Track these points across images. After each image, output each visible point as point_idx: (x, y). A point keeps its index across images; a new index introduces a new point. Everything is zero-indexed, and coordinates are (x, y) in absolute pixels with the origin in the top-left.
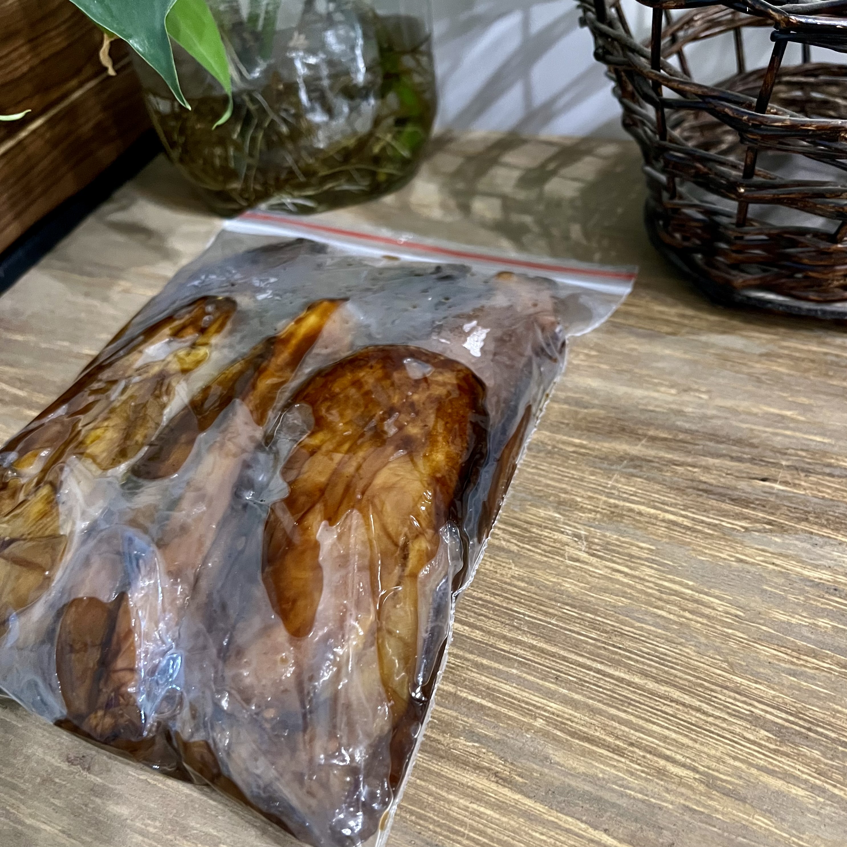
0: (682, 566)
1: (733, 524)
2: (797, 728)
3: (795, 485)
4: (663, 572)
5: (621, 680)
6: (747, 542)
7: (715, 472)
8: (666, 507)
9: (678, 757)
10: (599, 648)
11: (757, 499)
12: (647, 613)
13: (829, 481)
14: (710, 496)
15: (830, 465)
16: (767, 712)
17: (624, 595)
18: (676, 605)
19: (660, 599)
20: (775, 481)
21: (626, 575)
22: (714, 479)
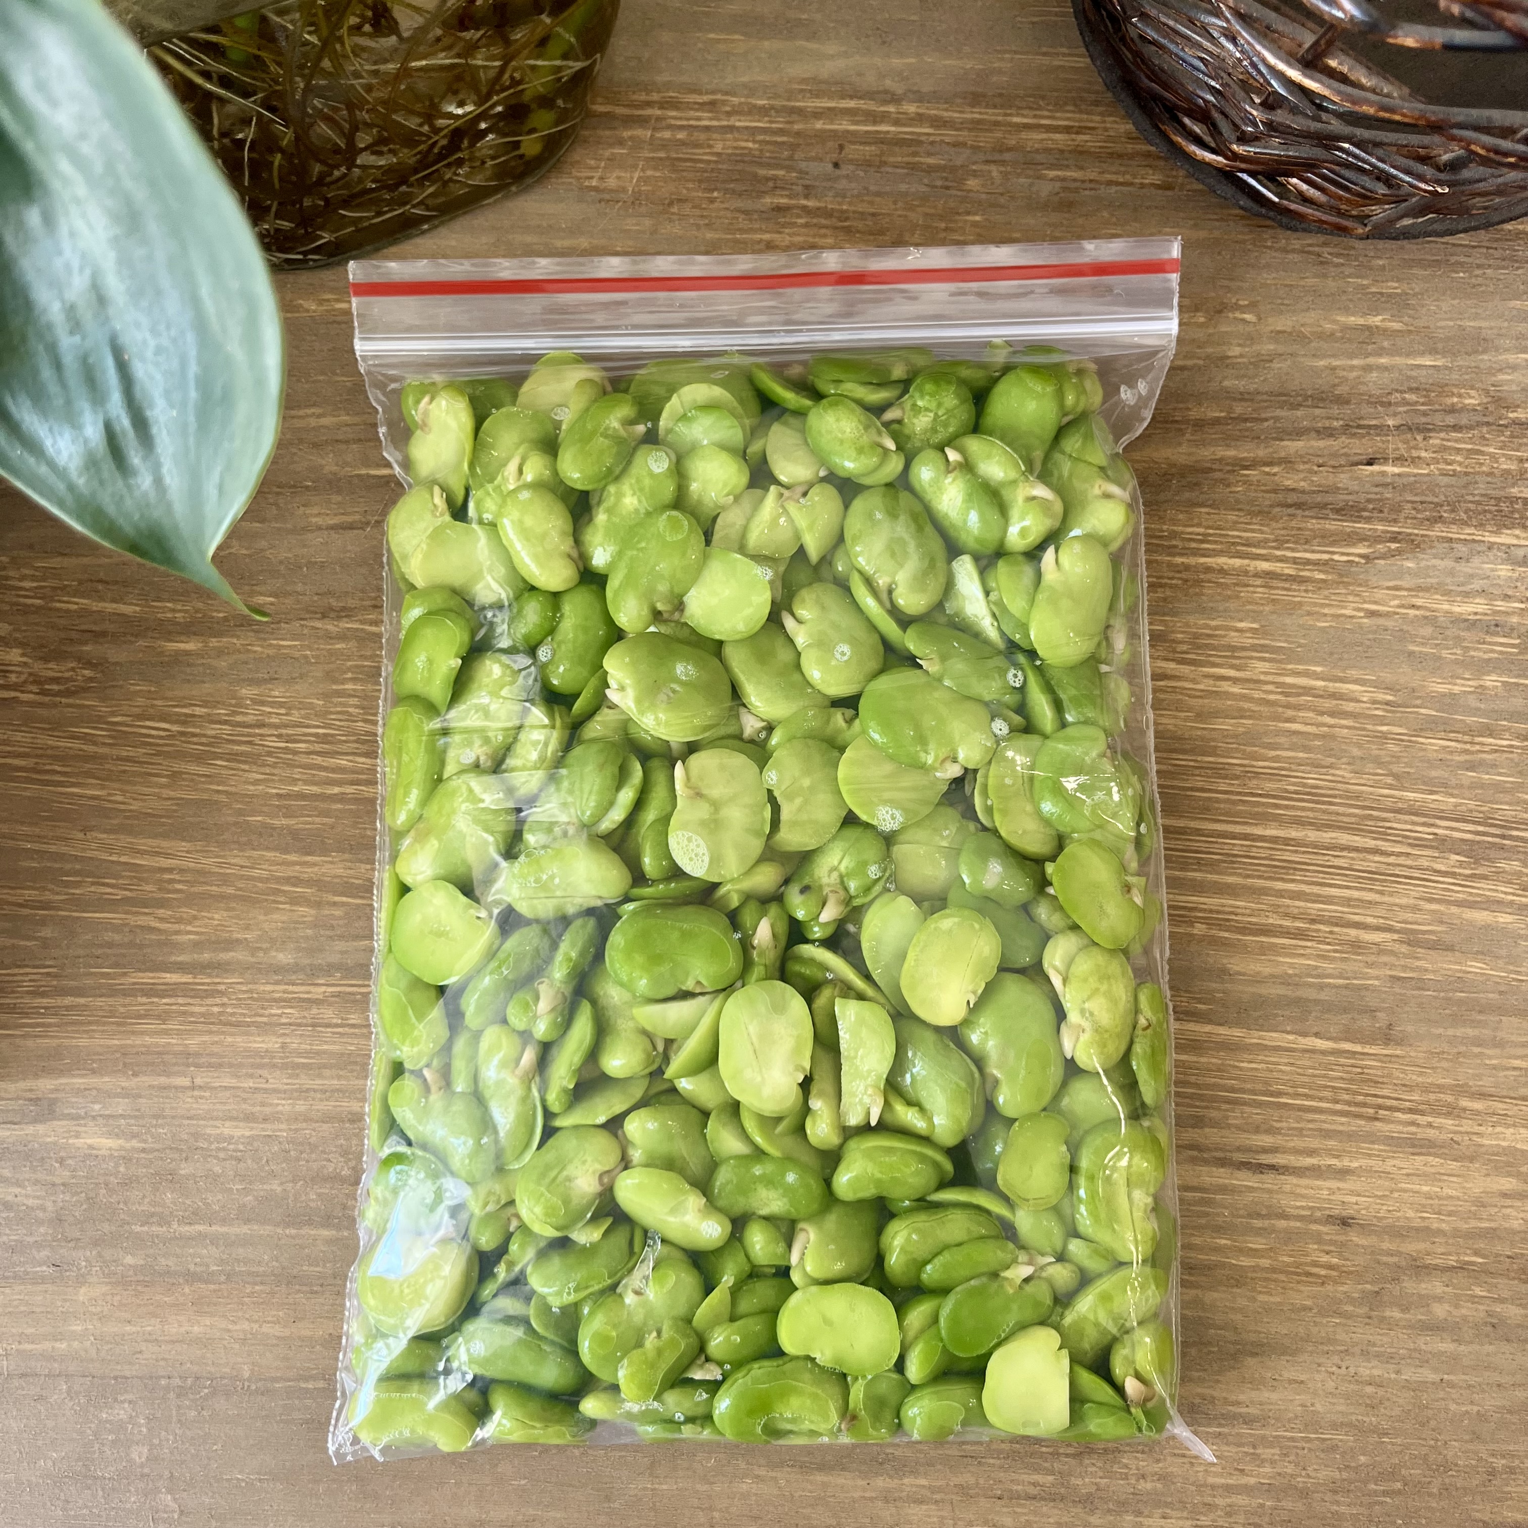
0: (1300, 646)
1: (1348, 554)
2: (1490, 839)
3: (1415, 461)
4: (1280, 661)
5: (1275, 840)
6: (1374, 581)
7: (1302, 467)
8: (1254, 550)
9: (1369, 920)
10: (1234, 803)
11: (1369, 501)
12: (1279, 733)
13: (1456, 441)
14: (1307, 513)
15: (1452, 410)
16: (1452, 829)
17: (1241, 714)
18: (1309, 709)
19: (1288, 706)
20: (1386, 459)
21: (1235, 680)
22: (1304, 480)
